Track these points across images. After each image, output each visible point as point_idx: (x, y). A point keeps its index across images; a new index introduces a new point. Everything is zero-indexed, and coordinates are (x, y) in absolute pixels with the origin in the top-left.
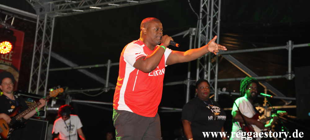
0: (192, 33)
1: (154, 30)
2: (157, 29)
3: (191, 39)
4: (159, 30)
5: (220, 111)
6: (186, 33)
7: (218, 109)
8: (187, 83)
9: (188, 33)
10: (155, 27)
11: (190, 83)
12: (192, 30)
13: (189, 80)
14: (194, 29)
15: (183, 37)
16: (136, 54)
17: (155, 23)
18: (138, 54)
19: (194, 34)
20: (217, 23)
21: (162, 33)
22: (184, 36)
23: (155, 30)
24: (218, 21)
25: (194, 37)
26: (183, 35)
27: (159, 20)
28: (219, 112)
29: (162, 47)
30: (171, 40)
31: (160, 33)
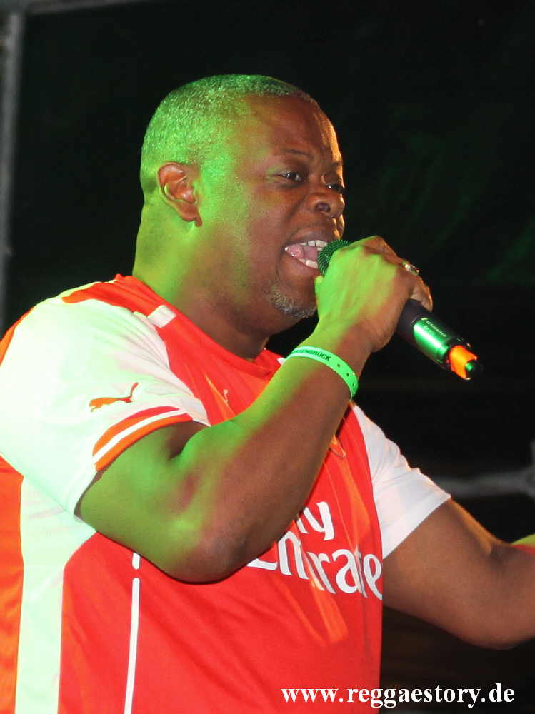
21: (337, 202)
29: (325, 362)
30: (414, 297)
31: (317, 209)
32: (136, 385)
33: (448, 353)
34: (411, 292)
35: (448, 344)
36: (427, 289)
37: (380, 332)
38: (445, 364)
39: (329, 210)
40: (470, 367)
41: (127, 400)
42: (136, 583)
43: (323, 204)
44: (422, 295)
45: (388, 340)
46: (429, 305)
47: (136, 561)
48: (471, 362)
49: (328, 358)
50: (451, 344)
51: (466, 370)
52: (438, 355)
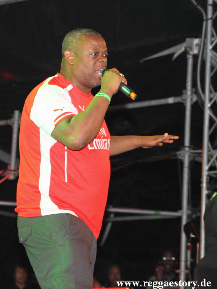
0: (191, 49)
1: (88, 56)
2: (95, 54)
3: (190, 62)
4: (100, 54)
6: (179, 49)
8: (184, 156)
9: (183, 49)
10: (91, 50)
11: (190, 156)
12: (192, 44)
13: (187, 149)
14: (196, 41)
15: (172, 58)
16: (55, 110)
17: (91, 41)
18: (57, 110)
19: (196, 51)
21: (105, 60)
22: (175, 56)
23: (92, 56)
25: (195, 57)
26: (172, 55)
27: (100, 35)
29: (103, 96)
30: (123, 82)
31: (101, 62)
32: (64, 107)
33: (130, 94)
34: (122, 80)
35: (130, 92)
36: (126, 80)
37: (115, 90)
38: (129, 96)
39: (103, 62)
40: (135, 97)
41: (62, 110)
42: (66, 153)
43: (102, 61)
44: (125, 81)
45: (117, 92)
46: (126, 83)
47: (66, 148)
48: (135, 96)
49: (104, 95)
50: (131, 92)
51: (134, 98)
52: (128, 94)
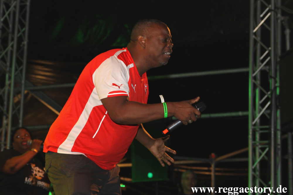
5: (44, 175)
7: (41, 172)
20: (24, 45)
24: (25, 43)
28: (42, 177)
32: (122, 84)
41: (119, 87)
42: (105, 116)
47: (106, 113)
